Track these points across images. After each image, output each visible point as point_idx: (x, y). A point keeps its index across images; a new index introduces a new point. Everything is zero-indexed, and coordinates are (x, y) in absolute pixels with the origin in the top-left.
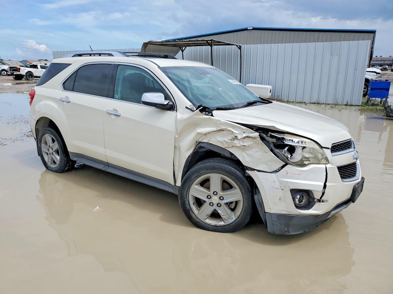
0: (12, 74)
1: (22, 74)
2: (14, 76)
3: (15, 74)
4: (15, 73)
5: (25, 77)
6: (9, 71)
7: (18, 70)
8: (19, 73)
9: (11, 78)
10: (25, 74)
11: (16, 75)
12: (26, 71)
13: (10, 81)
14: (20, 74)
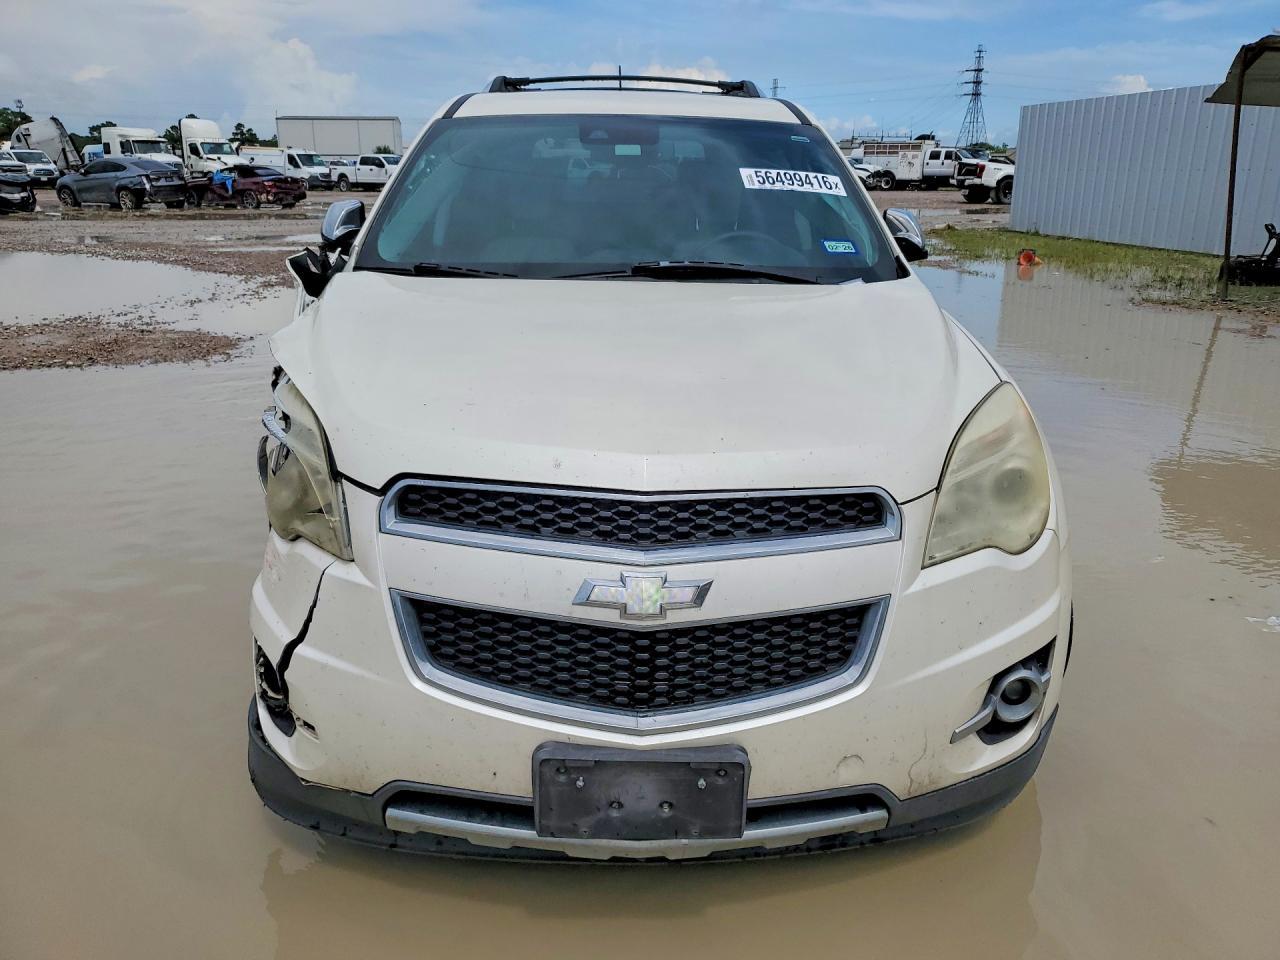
0: (961, 185)
1: (986, 184)
2: (967, 191)
3: (967, 183)
4: (971, 181)
5: (992, 194)
6: (956, 176)
7: (978, 171)
8: (977, 181)
9: (959, 195)
10: (994, 184)
11: (970, 187)
12: (1000, 175)
13: (955, 205)
14: (982, 185)
